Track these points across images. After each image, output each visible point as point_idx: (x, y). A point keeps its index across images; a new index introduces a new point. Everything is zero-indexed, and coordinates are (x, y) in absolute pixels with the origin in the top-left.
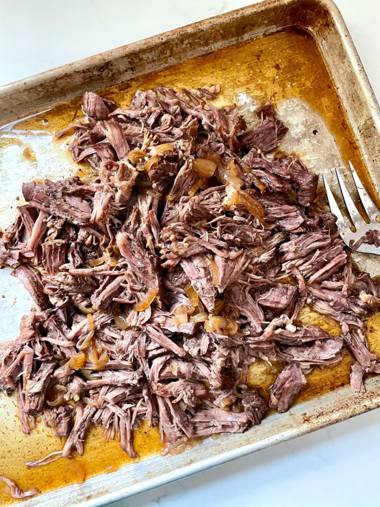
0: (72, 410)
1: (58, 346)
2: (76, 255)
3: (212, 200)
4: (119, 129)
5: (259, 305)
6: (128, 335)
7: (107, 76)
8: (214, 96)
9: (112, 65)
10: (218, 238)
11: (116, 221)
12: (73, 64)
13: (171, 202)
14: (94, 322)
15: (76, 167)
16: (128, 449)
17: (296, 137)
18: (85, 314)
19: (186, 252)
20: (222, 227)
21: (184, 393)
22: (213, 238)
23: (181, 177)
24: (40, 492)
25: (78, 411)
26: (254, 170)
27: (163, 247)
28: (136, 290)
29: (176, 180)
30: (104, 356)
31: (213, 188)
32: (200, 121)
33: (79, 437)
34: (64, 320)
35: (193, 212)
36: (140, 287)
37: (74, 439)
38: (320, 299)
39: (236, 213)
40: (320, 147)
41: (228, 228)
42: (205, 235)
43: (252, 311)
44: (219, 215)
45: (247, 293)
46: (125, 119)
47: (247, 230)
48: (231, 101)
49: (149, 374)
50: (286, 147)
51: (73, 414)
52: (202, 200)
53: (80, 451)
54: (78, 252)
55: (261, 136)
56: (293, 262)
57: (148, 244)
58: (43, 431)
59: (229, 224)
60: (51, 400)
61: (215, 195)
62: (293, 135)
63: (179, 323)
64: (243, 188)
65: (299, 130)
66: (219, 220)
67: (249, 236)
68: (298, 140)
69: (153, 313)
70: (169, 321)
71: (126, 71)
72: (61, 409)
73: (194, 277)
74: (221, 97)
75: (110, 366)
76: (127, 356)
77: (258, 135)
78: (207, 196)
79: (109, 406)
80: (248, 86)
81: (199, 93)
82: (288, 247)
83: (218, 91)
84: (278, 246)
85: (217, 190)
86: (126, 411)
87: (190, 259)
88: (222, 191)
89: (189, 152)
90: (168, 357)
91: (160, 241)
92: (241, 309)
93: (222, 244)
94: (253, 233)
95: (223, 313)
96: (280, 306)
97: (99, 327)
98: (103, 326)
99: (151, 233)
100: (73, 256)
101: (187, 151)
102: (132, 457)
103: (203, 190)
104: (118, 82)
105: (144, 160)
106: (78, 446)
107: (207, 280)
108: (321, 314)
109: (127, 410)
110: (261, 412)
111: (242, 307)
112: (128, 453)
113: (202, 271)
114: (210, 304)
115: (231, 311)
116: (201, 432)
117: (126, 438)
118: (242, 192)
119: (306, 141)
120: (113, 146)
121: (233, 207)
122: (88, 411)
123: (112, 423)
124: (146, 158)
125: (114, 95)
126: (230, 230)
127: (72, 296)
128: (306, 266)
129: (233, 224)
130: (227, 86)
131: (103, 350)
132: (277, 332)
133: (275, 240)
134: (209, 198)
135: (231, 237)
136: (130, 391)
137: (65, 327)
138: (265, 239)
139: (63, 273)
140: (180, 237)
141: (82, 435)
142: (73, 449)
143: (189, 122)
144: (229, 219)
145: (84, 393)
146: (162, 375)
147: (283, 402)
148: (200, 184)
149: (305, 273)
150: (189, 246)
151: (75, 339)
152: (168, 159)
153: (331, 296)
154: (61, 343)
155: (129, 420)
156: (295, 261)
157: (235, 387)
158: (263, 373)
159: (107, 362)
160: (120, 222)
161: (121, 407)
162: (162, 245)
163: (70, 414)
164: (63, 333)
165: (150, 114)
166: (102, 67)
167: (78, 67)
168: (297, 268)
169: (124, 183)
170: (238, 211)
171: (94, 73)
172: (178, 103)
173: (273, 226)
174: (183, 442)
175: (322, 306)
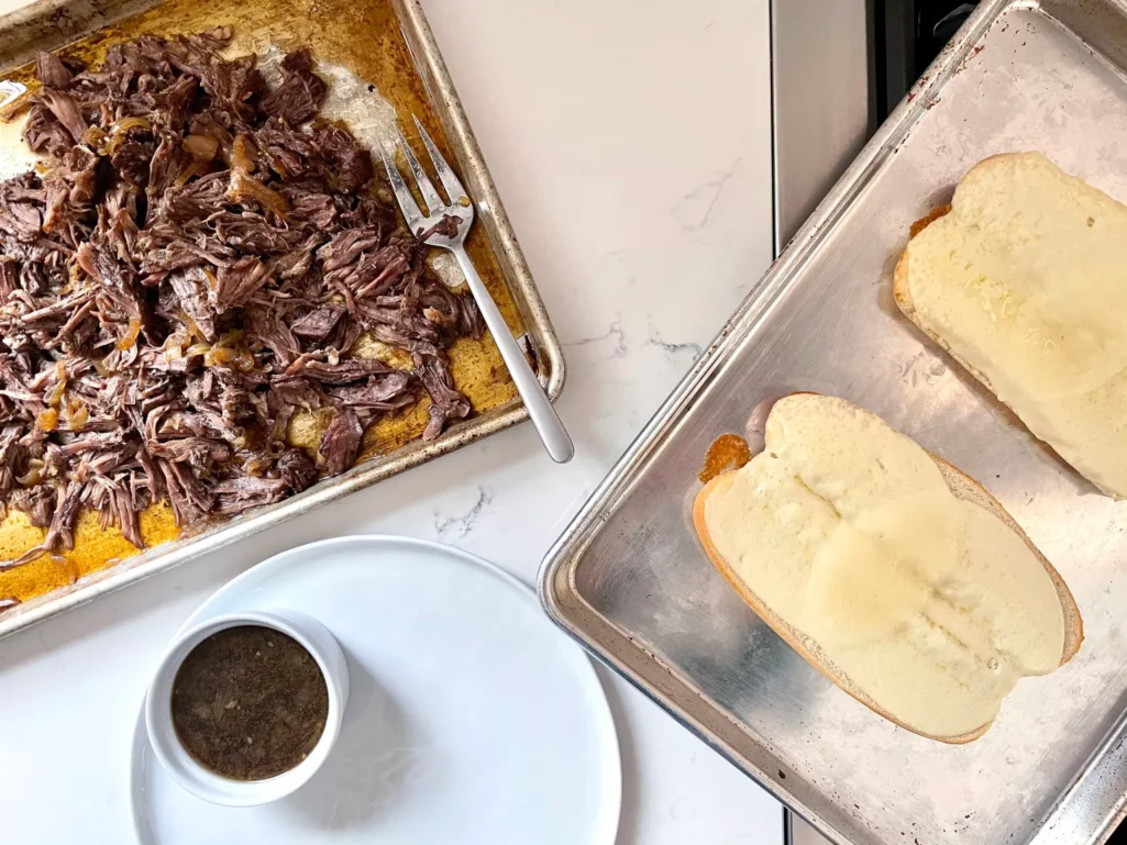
0: (52, 491)
1: (21, 402)
2: (31, 277)
3: (211, 191)
4: (69, 103)
5: (293, 333)
6: (113, 383)
7: (66, 26)
8: (224, 44)
9: (67, 11)
10: (222, 243)
11: (84, 229)
12: (10, 15)
13: (153, 196)
14: (65, 368)
15: (34, 158)
16: (132, 537)
17: (344, 97)
18: (52, 359)
19: (170, 263)
20: (224, 227)
21: (191, 452)
22: (215, 243)
23: (158, 160)
24: (20, 602)
25: (60, 491)
26: (271, 148)
27: (142, 258)
28: (113, 321)
29: (151, 165)
30: (81, 412)
31: (212, 175)
32: (198, 80)
33: (64, 523)
34: (26, 368)
35: (175, 208)
36: (119, 316)
37: (58, 526)
38: (381, 323)
39: (245, 207)
40: (378, 109)
41: (236, 229)
42: (202, 240)
43: (280, 343)
44: (216, 210)
45: (277, 319)
46: (91, 85)
47: (263, 230)
48: (249, 48)
49: (143, 431)
50: (331, 112)
51: (54, 495)
52: (197, 191)
53: (67, 543)
54: (34, 275)
55: (284, 97)
56: (336, 273)
57: (121, 254)
58: (18, 521)
59: (235, 224)
60: (21, 476)
61: (215, 184)
62: (340, 95)
63: (170, 357)
64: (251, 173)
65: (347, 87)
66: (217, 217)
67: (267, 239)
68: (348, 101)
69: (139, 349)
70: (160, 358)
71: (93, 16)
72: (37, 489)
73: (185, 295)
74: (234, 44)
75: (92, 423)
76: (111, 409)
77: (281, 97)
78: (204, 186)
79: (97, 478)
80: (271, 26)
81: (200, 41)
82: (326, 251)
83: (228, 35)
84: (313, 251)
85: (219, 178)
86: (119, 483)
87: (180, 271)
88: (226, 179)
89: (168, 126)
90: (167, 408)
91: (137, 250)
92: (264, 339)
93: (225, 250)
94: (272, 234)
95: (237, 346)
96: (319, 333)
97: (72, 376)
98: (80, 374)
99: (124, 240)
100: (27, 279)
101: (165, 124)
102: (138, 547)
103: (198, 178)
104: (86, 33)
105: (104, 142)
106: (64, 537)
107: (200, 298)
108: (387, 344)
109: (120, 481)
110: (305, 476)
111: (267, 337)
112: (131, 541)
113: (194, 286)
114: (207, 330)
115: (251, 344)
116: (227, 507)
117: (128, 523)
118: (248, 178)
119: (358, 102)
120: (64, 124)
121: (238, 199)
122: (74, 487)
123: (108, 503)
124: (107, 139)
125: (82, 53)
126: (239, 231)
127: (31, 334)
128: (354, 276)
129: (245, 223)
130: (242, 28)
131: (80, 406)
132: (309, 364)
133: (309, 245)
134: (207, 188)
135: (239, 240)
136: (121, 456)
137: (26, 377)
138: (293, 244)
139: (13, 303)
140: (164, 244)
141: (68, 521)
142: (58, 540)
143: (180, 84)
144: (236, 216)
145: (64, 466)
146: (161, 432)
147: (334, 461)
148: (193, 169)
149: (353, 286)
150: (173, 255)
151: (39, 390)
152: (136, 137)
153: (391, 315)
154: (21, 396)
155: (127, 497)
156: (339, 271)
157: (268, 446)
158: (311, 427)
159: (87, 418)
160: (89, 230)
161: (113, 479)
162: (140, 256)
163: (49, 494)
164: (22, 382)
165: (121, 77)
166: (54, 15)
167: (18, 18)
168: (342, 280)
169: (76, 174)
170: (246, 203)
171: (46, 24)
172: (166, 58)
173: (304, 224)
174: (203, 522)
175: (385, 332)
